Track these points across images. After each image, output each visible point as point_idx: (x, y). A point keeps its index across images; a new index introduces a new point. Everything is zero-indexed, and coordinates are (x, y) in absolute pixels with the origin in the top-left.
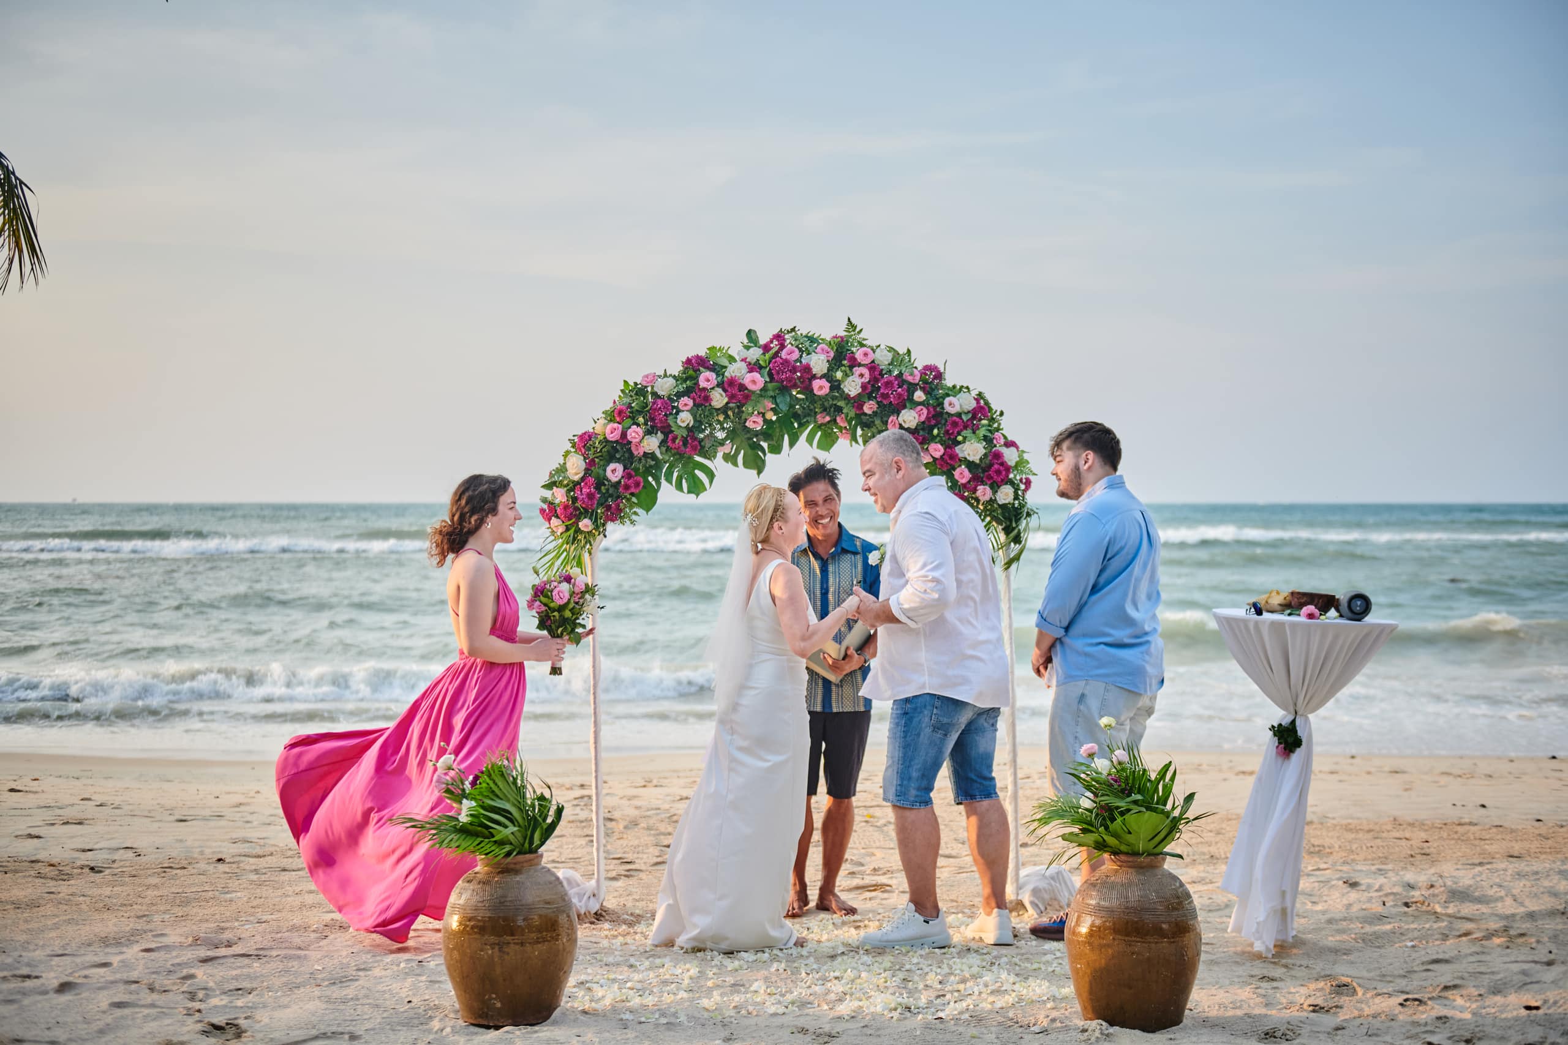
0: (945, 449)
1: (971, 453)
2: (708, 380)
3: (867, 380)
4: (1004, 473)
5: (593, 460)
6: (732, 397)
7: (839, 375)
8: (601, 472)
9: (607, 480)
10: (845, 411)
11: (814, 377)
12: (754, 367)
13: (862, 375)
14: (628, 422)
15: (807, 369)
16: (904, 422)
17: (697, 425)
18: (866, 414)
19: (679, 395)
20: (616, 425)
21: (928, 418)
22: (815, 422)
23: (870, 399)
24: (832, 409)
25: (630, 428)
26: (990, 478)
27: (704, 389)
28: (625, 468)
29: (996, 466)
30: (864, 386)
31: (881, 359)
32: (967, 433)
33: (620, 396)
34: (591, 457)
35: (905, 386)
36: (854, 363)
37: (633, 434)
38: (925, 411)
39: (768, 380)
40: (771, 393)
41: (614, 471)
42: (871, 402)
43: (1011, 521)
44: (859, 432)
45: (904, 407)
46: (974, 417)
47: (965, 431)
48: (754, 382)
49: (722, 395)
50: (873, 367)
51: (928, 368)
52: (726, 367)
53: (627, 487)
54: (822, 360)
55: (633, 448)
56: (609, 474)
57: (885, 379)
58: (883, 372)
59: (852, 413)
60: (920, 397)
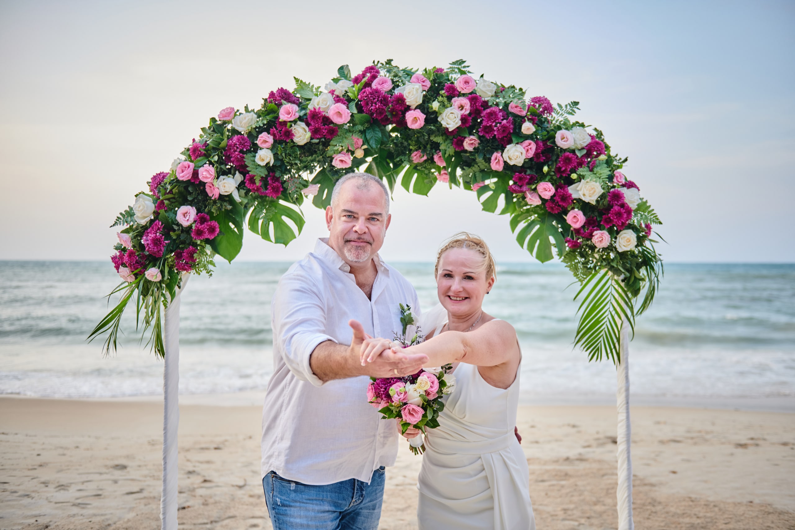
0: (556, 190)
1: (587, 193)
2: (289, 113)
3: (468, 112)
4: (624, 216)
5: (162, 202)
6: (315, 132)
7: (435, 105)
8: (171, 215)
9: (178, 225)
10: (442, 147)
11: (408, 108)
12: (345, 100)
13: (462, 107)
14: (201, 161)
15: (401, 99)
16: (510, 159)
17: (279, 164)
18: (466, 151)
19: (260, 130)
20: (189, 163)
21: (536, 154)
22: (410, 161)
23: (471, 134)
24: (429, 146)
25: (202, 166)
26: (608, 221)
27: (285, 123)
28: (199, 211)
29: (616, 208)
30: (464, 119)
31: (484, 89)
32: (582, 171)
33: (201, 136)
34: (161, 198)
35: (511, 118)
36: (453, 93)
37: (206, 174)
38: (533, 146)
39: (355, 111)
40: (360, 127)
41: (185, 214)
42: (472, 137)
43: (632, 272)
44: (459, 171)
45: (510, 142)
46: (589, 154)
47: (580, 169)
48: (339, 114)
49: (306, 131)
50: (474, 98)
51: (537, 100)
52: (310, 100)
53: (199, 233)
54: (417, 90)
55: (208, 190)
56: (180, 218)
57: (488, 110)
58: (485, 104)
59: (451, 150)
60: (529, 129)
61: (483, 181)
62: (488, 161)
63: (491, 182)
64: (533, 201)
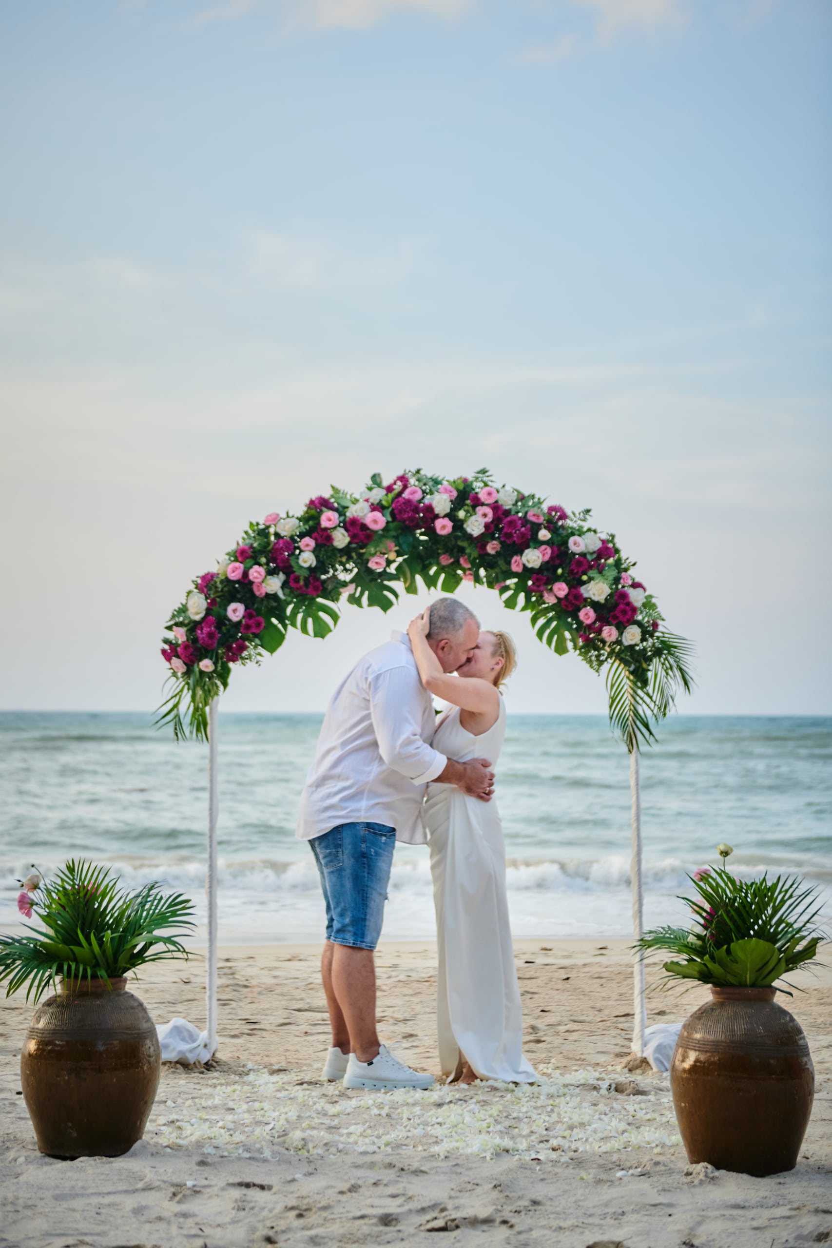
0: (570, 589)
1: (596, 593)
2: (330, 520)
3: (490, 520)
4: (630, 613)
5: (214, 600)
6: (353, 537)
7: (461, 514)
8: (222, 611)
9: (229, 620)
10: (468, 551)
11: (437, 517)
12: (378, 507)
13: (485, 515)
14: (249, 562)
15: (429, 509)
16: (528, 561)
17: (320, 566)
18: (489, 555)
19: (302, 536)
20: (237, 564)
21: (552, 558)
22: (438, 564)
23: (493, 539)
24: (455, 550)
25: (251, 567)
26: (615, 618)
27: (326, 529)
28: (247, 608)
29: (622, 606)
30: (487, 526)
31: (505, 499)
32: (593, 573)
33: (243, 539)
34: (212, 596)
35: (529, 526)
36: (477, 502)
37: (255, 574)
38: (549, 551)
39: (390, 519)
40: (393, 533)
41: (235, 611)
42: (494, 542)
43: (640, 662)
44: (483, 572)
45: (528, 547)
46: (599, 557)
47: (590, 572)
48: (376, 521)
49: (344, 535)
50: (496, 507)
51: (551, 509)
52: (347, 507)
53: (248, 627)
54: (445, 500)
55: (255, 588)
56: (230, 613)
57: (509, 519)
58: (507, 512)
59: (475, 554)
60: (545, 536)
61: (505, 580)
62: (509, 563)
63: (511, 582)
64: (550, 600)
